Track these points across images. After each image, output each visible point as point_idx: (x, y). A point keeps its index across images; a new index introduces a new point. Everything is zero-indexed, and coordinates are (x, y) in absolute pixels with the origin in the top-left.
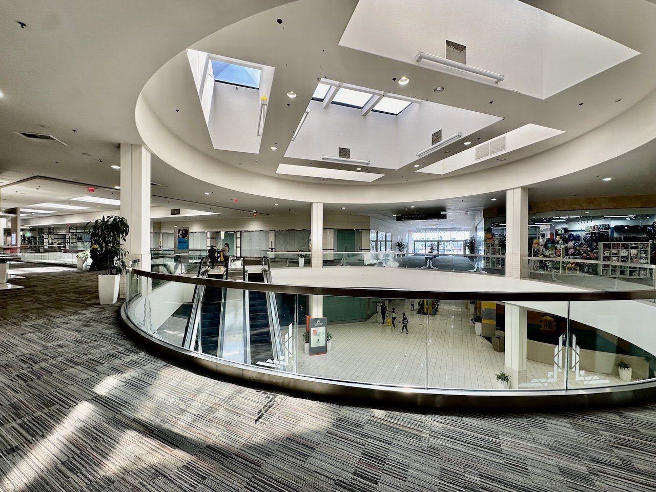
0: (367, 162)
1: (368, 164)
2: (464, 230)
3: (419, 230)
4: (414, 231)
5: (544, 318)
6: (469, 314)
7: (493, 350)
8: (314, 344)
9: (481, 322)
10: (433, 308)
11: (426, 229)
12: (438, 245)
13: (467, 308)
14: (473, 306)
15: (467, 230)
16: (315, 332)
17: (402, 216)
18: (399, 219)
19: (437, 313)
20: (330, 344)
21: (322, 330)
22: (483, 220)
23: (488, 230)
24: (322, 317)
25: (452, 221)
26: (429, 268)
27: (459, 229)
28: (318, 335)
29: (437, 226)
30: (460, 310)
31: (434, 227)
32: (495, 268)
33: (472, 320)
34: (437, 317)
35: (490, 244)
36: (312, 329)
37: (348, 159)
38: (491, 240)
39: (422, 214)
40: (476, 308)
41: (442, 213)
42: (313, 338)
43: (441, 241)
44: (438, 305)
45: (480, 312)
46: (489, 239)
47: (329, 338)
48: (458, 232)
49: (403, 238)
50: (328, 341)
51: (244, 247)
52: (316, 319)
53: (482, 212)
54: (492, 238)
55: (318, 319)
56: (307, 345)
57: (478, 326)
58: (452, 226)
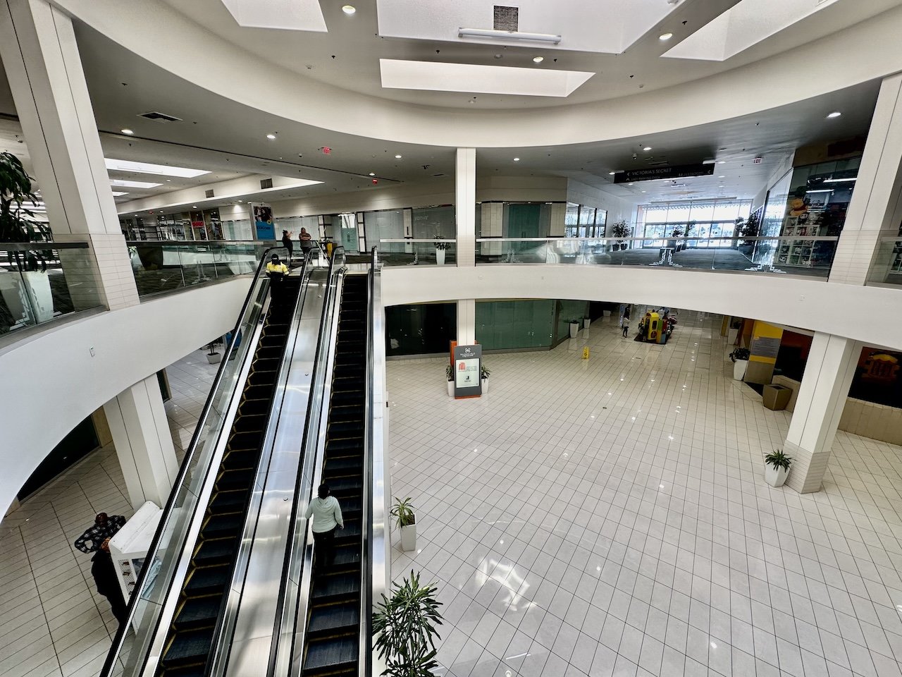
0: (553, 37)
1: (556, 43)
2: (741, 202)
3: (657, 205)
4: (647, 207)
5: (876, 357)
6: (725, 343)
7: (761, 406)
8: (461, 382)
9: (747, 359)
10: (663, 333)
11: (668, 202)
12: (688, 229)
13: (723, 334)
14: (736, 331)
15: (746, 202)
16: (462, 367)
17: (626, 172)
18: (619, 179)
19: (669, 340)
20: (485, 383)
21: (474, 363)
22: (791, 173)
23: (796, 194)
24: (474, 344)
25: (722, 181)
26: (666, 265)
27: (731, 201)
28: (467, 372)
29: (691, 195)
30: (710, 337)
31: (685, 197)
32: (798, 265)
33: (731, 355)
34: (668, 347)
35: (796, 221)
36: (458, 362)
37: (515, 34)
38: (801, 212)
39: (666, 168)
40: (739, 336)
41: (705, 163)
42: (460, 375)
43: (694, 223)
44: (672, 328)
45: (748, 343)
46: (796, 210)
47: (485, 374)
48: (729, 206)
49: (626, 218)
50: (483, 380)
51: (370, 238)
52: (464, 347)
53: (793, 156)
54: (803, 208)
55: (468, 347)
56: (451, 384)
57: (741, 367)
58: (720, 195)
